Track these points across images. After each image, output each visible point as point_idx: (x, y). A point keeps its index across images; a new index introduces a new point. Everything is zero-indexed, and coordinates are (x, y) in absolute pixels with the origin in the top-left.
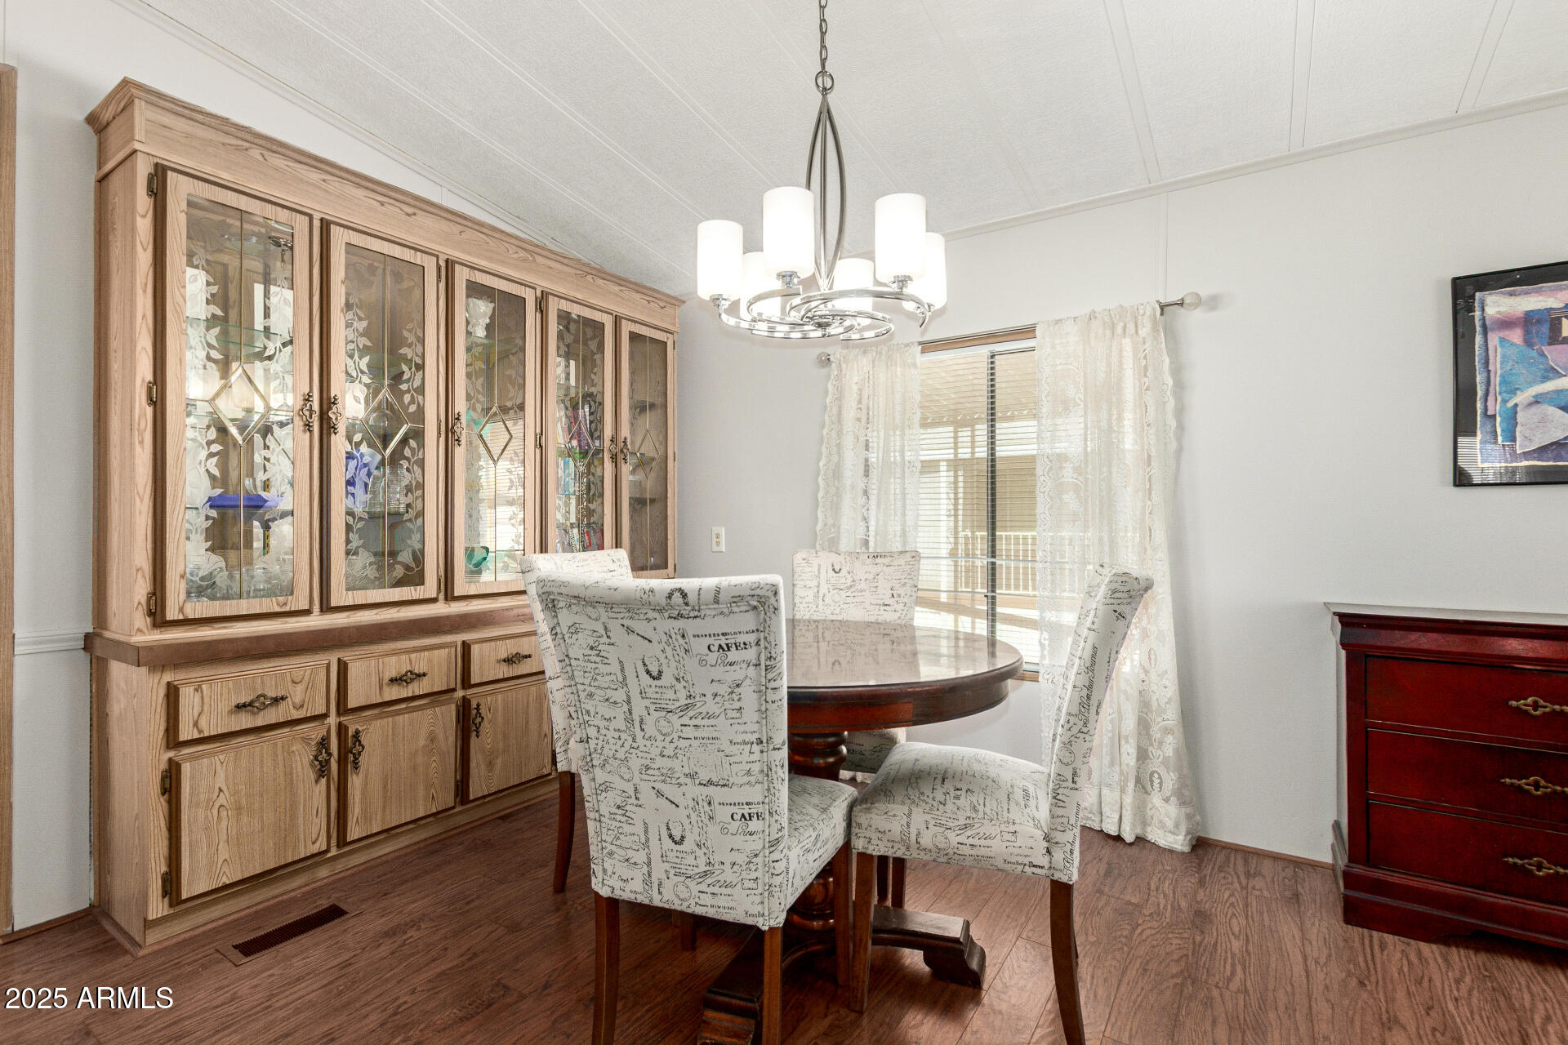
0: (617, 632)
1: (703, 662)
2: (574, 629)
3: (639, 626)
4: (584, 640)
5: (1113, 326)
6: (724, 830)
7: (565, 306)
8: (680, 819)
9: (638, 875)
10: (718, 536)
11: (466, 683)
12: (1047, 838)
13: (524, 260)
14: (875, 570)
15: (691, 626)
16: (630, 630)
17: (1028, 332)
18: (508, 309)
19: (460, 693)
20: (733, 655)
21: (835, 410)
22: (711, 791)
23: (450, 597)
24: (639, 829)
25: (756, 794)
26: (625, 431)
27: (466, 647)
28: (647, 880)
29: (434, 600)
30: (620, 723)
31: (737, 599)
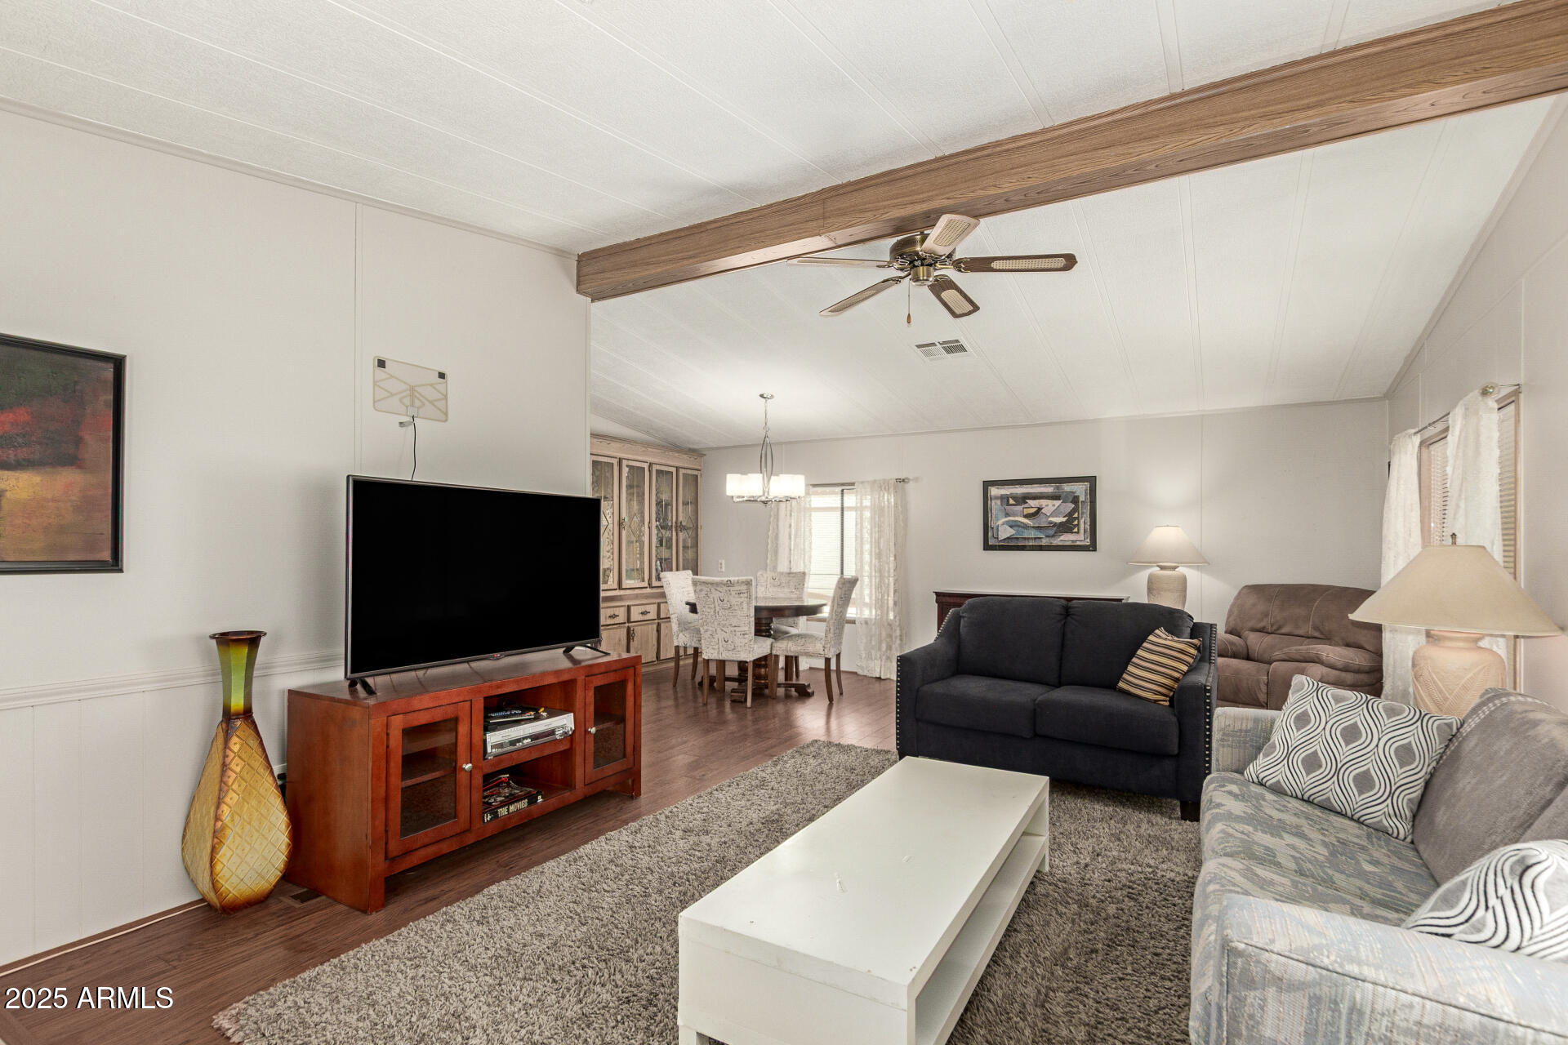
0: (713, 590)
1: (734, 597)
2: (701, 590)
3: (718, 589)
4: (704, 593)
5: (881, 487)
6: (738, 638)
7: (658, 467)
8: (726, 636)
9: (716, 652)
10: (721, 564)
11: (629, 621)
12: (824, 647)
13: (644, 451)
14: (788, 578)
15: (732, 589)
16: (716, 590)
17: (853, 484)
18: (637, 472)
19: (627, 625)
20: (741, 595)
21: (776, 510)
22: (735, 628)
23: (620, 587)
24: (716, 640)
25: (746, 629)
26: (680, 519)
27: (629, 607)
28: (718, 653)
29: (616, 589)
30: (712, 613)
31: (743, 582)
